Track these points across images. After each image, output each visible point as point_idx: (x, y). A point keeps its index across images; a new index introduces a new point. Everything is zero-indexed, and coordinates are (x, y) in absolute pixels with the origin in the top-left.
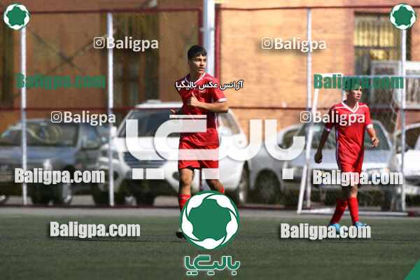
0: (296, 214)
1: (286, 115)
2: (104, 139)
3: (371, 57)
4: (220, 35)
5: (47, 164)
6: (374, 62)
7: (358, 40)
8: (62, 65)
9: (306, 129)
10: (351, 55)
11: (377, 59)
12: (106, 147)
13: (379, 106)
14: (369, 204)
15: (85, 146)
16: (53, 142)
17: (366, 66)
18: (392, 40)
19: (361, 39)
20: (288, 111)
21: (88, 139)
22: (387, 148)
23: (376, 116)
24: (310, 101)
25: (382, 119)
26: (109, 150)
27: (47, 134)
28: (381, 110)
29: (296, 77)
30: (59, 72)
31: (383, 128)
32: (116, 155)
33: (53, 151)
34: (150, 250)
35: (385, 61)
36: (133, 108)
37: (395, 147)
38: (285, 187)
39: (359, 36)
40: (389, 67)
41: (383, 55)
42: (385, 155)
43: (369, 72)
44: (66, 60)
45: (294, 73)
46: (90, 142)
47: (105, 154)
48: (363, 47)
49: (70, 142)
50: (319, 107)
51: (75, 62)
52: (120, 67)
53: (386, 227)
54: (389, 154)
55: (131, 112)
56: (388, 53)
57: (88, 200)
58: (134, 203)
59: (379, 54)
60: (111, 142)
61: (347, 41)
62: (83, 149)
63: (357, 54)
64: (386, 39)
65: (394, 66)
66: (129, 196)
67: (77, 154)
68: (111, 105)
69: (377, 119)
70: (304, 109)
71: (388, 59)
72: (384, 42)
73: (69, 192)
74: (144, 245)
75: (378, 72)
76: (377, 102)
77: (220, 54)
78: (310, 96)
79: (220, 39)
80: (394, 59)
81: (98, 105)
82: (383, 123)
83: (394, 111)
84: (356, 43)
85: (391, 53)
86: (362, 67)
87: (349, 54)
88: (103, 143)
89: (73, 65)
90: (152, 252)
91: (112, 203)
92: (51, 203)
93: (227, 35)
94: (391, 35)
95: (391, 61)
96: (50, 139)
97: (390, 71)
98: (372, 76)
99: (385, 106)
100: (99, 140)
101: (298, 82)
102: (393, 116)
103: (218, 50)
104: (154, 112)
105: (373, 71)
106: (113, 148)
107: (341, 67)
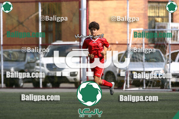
0: (123, 91)
1: (118, 47)
2: (37, 58)
3: (156, 21)
4: (89, 12)
5: (12, 69)
6: (157, 23)
7: (150, 14)
8: (18, 25)
9: (127, 53)
10: (147, 20)
11: (158, 22)
12: (38, 61)
13: (159, 43)
14: (153, 86)
15: (29, 61)
16: (15, 60)
17: (153, 25)
18: (164, 13)
19: (151, 13)
20: (119, 45)
21: (31, 58)
22: (163, 61)
23: (158, 47)
24: (128, 41)
25: (161, 48)
26: (40, 63)
27: (12, 56)
28: (160, 45)
29: (122, 30)
30: (17, 29)
31: (161, 52)
32: (43, 65)
33: (15, 64)
34: (58, 107)
35: (162, 23)
36: (50, 44)
37: (166, 61)
38: (118, 79)
39: (150, 12)
40: (163, 25)
41: (161, 20)
42: (162, 64)
43: (154, 28)
44: (20, 23)
45: (121, 28)
46: (31, 59)
47: (38, 65)
48: (152, 17)
49: (22, 59)
50: (133, 43)
51: (24, 24)
52: (44, 26)
53: (162, 96)
54: (164, 64)
55: (49, 46)
56: (163, 19)
57: (31, 85)
58: (51, 86)
59: (159, 20)
60: (41, 59)
61: (145, 14)
62: (28, 63)
63: (149, 20)
64: (162, 13)
65: (166, 25)
66: (48, 83)
67: (25, 65)
68: (40, 43)
69: (158, 48)
70: (126, 44)
71: (163, 22)
72: (161, 14)
73: (22, 81)
74: (55, 105)
75: (159, 28)
76: (158, 41)
77: (88, 20)
78: (128, 38)
79: (89, 13)
80: (166, 22)
81: (35, 43)
82: (161, 51)
83: (166, 45)
84: (149, 15)
85: (164, 19)
86: (152, 25)
87: (146, 20)
88: (37, 60)
89: (23, 26)
90: (59, 108)
91: (41, 86)
92: (14, 87)
93: (91, 12)
94: (164, 11)
95: (164, 23)
96: (14, 58)
97: (164, 27)
98: (156, 30)
99: (162, 43)
100: (35, 59)
101: (123, 32)
102: (165, 47)
103: (88, 19)
104: (59, 46)
105: (156, 27)
106: (41, 62)
107: (143, 26)
